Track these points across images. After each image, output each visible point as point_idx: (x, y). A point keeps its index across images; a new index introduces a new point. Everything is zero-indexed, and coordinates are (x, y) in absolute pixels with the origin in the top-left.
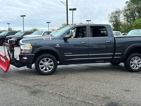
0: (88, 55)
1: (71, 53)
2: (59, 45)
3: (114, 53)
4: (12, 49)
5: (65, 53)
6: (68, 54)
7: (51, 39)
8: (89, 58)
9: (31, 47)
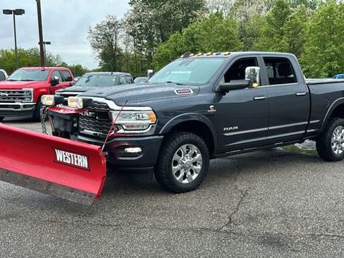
0: (267, 129)
1: (237, 127)
2: (214, 108)
3: (309, 122)
5: (225, 129)
6: (231, 131)
7: (192, 92)
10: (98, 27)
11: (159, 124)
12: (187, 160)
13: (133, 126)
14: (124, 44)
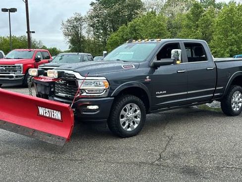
0: (186, 93)
1: (165, 92)
2: (149, 78)
3: (216, 88)
4: (52, 90)
5: (157, 93)
6: (161, 94)
7: (134, 67)
8: (186, 98)
9: (107, 83)
10: (69, 21)
11: (111, 89)
12: (130, 114)
13: (92, 91)
14: (87, 33)
